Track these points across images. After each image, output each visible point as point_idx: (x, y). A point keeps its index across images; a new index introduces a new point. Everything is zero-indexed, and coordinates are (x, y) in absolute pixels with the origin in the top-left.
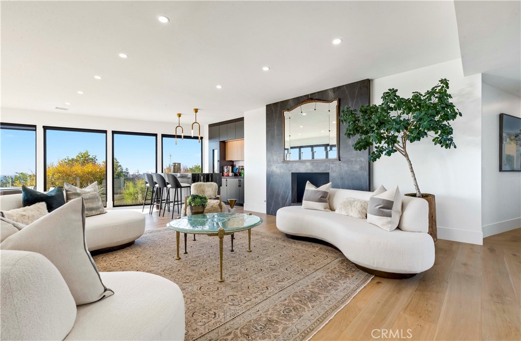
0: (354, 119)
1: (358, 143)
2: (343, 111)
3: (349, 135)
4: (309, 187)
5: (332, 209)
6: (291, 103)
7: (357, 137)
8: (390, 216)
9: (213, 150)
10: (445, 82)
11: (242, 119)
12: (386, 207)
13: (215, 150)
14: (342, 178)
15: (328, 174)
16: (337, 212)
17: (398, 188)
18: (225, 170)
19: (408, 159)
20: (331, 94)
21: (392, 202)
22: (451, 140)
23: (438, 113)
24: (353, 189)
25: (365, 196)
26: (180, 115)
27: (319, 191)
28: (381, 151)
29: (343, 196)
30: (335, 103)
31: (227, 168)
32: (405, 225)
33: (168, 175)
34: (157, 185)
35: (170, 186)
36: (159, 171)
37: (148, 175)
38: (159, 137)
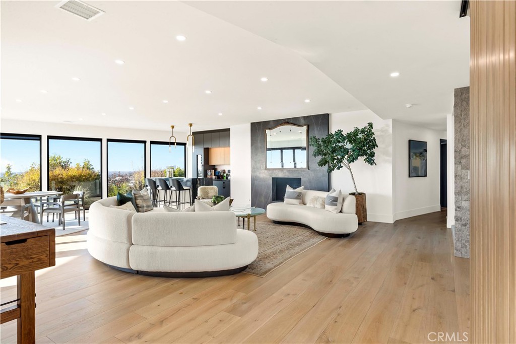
0: (318, 146)
1: (321, 161)
2: (311, 139)
3: (315, 155)
4: (289, 189)
5: (304, 204)
6: (271, 123)
7: (320, 158)
8: (336, 205)
9: (197, 156)
10: (371, 125)
11: (228, 130)
12: (334, 201)
13: (198, 156)
14: (310, 182)
15: (300, 179)
16: (307, 205)
17: (340, 191)
18: (209, 174)
19: (351, 171)
20: (302, 121)
21: (338, 198)
22: (373, 160)
23: (364, 146)
24: (318, 190)
25: (324, 195)
26: (173, 127)
27: (296, 192)
28: (334, 167)
29: (311, 195)
30: (305, 128)
31: (210, 171)
32: (344, 210)
33: (173, 180)
34: (160, 188)
35: (175, 189)
36: (148, 176)
37: (148, 179)
38: (148, 144)
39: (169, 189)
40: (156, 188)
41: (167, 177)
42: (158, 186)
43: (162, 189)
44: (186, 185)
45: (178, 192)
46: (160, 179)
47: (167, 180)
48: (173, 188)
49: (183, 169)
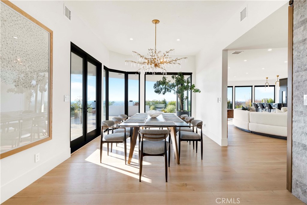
13: (283, 92)
26: (267, 78)
33: (266, 104)
34: (260, 107)
35: (268, 108)
36: (253, 102)
37: (254, 103)
38: (253, 87)
39: (265, 108)
40: (258, 108)
41: (264, 102)
42: (259, 107)
43: (261, 108)
44: (274, 107)
45: (269, 110)
46: (260, 103)
47: (264, 104)
48: (267, 108)
49: (273, 100)
